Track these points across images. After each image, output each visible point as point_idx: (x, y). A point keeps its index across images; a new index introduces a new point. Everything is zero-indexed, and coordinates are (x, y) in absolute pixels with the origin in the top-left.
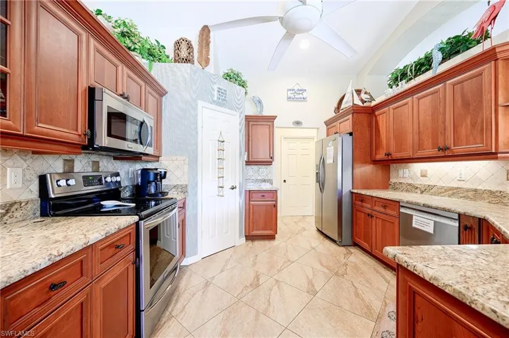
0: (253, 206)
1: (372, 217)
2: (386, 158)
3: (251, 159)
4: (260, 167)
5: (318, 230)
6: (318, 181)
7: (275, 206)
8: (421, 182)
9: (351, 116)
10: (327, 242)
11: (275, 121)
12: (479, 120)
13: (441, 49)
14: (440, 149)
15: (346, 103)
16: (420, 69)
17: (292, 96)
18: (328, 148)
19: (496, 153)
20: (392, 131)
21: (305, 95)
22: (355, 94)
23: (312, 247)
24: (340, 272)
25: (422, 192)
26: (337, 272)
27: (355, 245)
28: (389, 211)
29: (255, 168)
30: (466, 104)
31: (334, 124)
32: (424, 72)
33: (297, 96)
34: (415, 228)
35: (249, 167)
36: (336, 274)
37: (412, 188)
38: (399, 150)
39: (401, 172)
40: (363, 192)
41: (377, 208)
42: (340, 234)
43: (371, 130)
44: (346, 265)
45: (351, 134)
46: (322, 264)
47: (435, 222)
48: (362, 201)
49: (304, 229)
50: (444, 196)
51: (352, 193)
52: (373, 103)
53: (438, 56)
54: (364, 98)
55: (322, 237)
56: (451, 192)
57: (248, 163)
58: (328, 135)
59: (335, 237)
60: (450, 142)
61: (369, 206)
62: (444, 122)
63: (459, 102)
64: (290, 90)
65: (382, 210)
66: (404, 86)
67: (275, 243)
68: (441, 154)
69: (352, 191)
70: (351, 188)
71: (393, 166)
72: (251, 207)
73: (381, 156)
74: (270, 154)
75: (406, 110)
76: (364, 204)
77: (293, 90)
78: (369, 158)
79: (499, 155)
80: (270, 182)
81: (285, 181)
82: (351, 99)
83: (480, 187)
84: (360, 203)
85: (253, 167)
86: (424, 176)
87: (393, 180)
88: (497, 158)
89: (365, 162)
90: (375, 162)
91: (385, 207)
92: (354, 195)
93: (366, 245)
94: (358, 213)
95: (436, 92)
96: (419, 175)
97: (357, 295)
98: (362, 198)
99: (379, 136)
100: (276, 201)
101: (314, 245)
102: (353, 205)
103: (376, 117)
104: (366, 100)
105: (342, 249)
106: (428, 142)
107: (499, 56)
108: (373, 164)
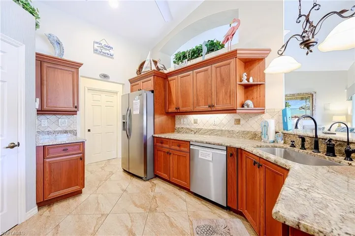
0: (50, 164)
1: (170, 154)
2: (176, 111)
3: (45, 107)
4: (59, 116)
5: (125, 171)
6: (124, 128)
7: (82, 159)
8: (194, 127)
9: (152, 78)
10: (135, 180)
11: (80, 69)
12: (229, 91)
13: (206, 45)
14: (210, 106)
15: (146, 68)
16: (194, 55)
17: (99, 49)
18: (134, 101)
19: (236, 110)
20: (179, 92)
21: (112, 52)
22: (152, 63)
23: (123, 190)
24: (153, 206)
25: (195, 133)
26: (151, 207)
27: (156, 176)
28: (182, 149)
29: (53, 118)
30: (222, 80)
31: (138, 82)
32: (196, 58)
33: (104, 51)
34: (201, 159)
35: (42, 117)
36: (151, 210)
37: (189, 131)
38: (184, 106)
39: (182, 120)
40: (163, 136)
41: (173, 147)
42: (146, 172)
43: (165, 91)
44: (154, 197)
45: (153, 92)
46: (136, 205)
47: (213, 153)
48: (162, 143)
49: (112, 173)
50: (207, 135)
51: (154, 137)
52: (166, 72)
53: (205, 49)
54: (159, 67)
55: (129, 177)
56: (210, 132)
57: (41, 112)
58: (132, 91)
59: (142, 175)
60: (214, 102)
61: (167, 146)
62: (211, 90)
63: (219, 79)
64: (97, 43)
65: (178, 148)
66: (187, 63)
67: (82, 198)
68: (210, 109)
69: (154, 135)
70: (153, 133)
71: (177, 117)
72: (47, 166)
73: (172, 109)
74: (74, 104)
75: (189, 79)
76: (164, 145)
77: (100, 44)
78: (164, 110)
79: (237, 111)
80: (74, 133)
81: (89, 130)
82: (149, 65)
83: (223, 129)
84: (160, 144)
85: (48, 116)
86: (196, 122)
87: (177, 126)
88: (236, 112)
89: (161, 114)
90: (168, 114)
91: (179, 146)
92: (155, 138)
93: (165, 176)
94: (159, 152)
95: (207, 70)
96: (193, 122)
97: (172, 224)
98: (162, 141)
99: (171, 95)
100: (83, 153)
101: (124, 187)
102: (154, 146)
103: (168, 81)
104: (160, 68)
105: (148, 182)
106: (202, 101)
107: (238, 55)
108: (167, 115)
